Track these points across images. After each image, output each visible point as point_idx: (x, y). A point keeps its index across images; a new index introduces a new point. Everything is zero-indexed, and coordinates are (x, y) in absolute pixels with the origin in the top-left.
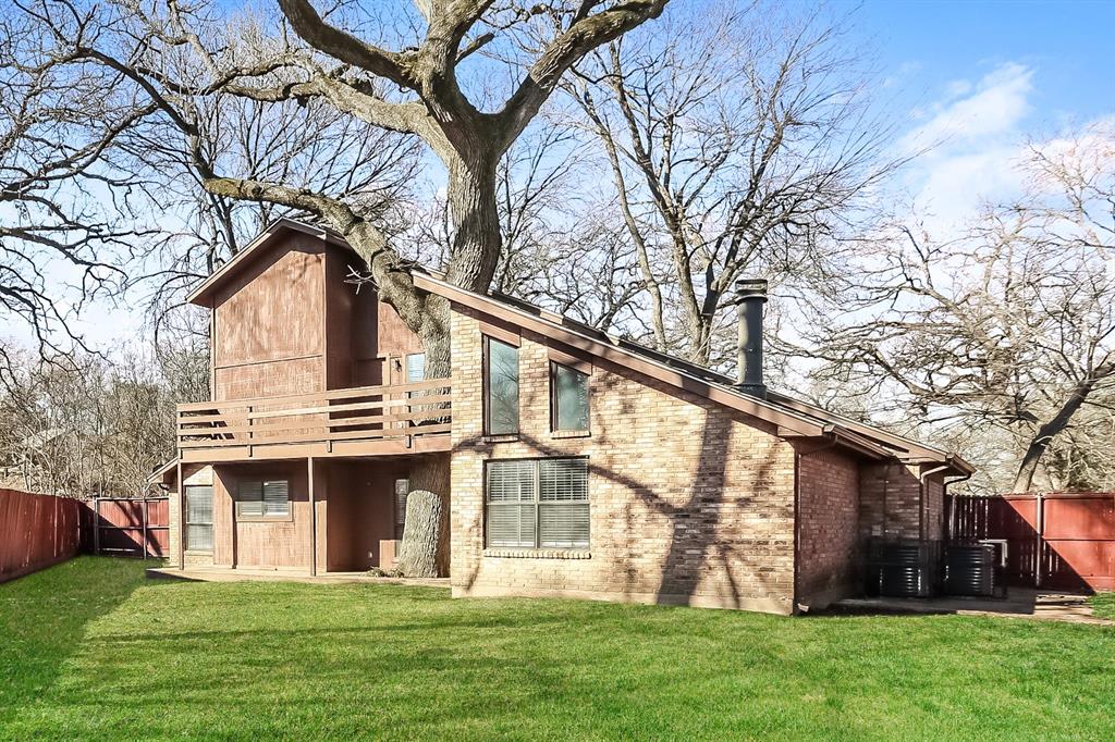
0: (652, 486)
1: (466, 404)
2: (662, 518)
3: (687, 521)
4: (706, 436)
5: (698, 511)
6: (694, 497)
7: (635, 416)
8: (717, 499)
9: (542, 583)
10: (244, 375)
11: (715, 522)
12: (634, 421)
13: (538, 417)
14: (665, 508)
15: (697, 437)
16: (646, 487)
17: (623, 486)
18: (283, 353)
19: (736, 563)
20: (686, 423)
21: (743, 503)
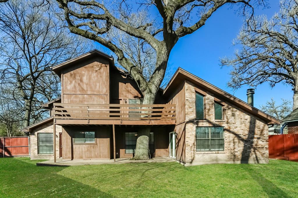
0: (239, 135)
1: (190, 110)
2: (242, 142)
3: (248, 143)
4: (251, 122)
5: (250, 141)
6: (248, 137)
7: (235, 117)
8: (253, 138)
9: (213, 160)
10: (76, 97)
11: (253, 143)
12: (235, 118)
13: (211, 115)
14: (243, 140)
15: (249, 123)
16: (238, 135)
17: (233, 134)
18: (93, 92)
19: (258, 153)
20: (247, 120)
21: (259, 138)
